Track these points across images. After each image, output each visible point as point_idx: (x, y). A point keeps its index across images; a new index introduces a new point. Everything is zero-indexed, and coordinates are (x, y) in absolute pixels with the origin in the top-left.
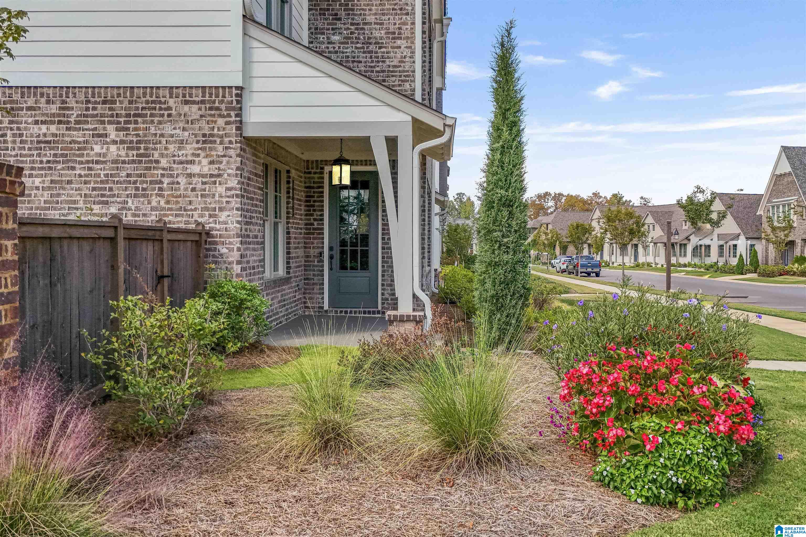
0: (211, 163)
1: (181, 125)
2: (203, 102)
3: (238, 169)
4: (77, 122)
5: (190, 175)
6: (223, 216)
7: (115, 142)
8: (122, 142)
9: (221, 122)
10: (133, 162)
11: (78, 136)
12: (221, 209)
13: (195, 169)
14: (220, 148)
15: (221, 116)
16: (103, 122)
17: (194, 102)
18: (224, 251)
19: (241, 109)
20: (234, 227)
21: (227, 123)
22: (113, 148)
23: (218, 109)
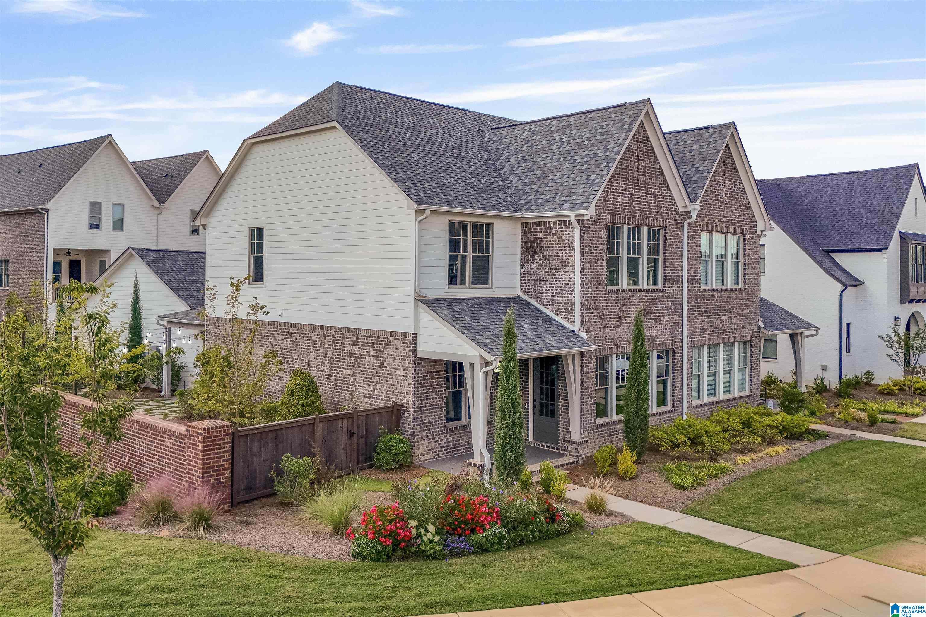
0: (404, 370)
1: (394, 350)
2: (401, 339)
3: (413, 374)
4: (362, 345)
5: (397, 375)
6: (408, 396)
7: (373, 356)
8: (375, 356)
9: (407, 349)
10: (378, 366)
11: (362, 352)
12: (407, 394)
13: (398, 372)
14: (407, 362)
15: (407, 347)
16: (369, 346)
17: (398, 339)
18: (408, 415)
19: (415, 344)
20: (411, 403)
21: (410, 351)
22: (372, 358)
23: (406, 343)
